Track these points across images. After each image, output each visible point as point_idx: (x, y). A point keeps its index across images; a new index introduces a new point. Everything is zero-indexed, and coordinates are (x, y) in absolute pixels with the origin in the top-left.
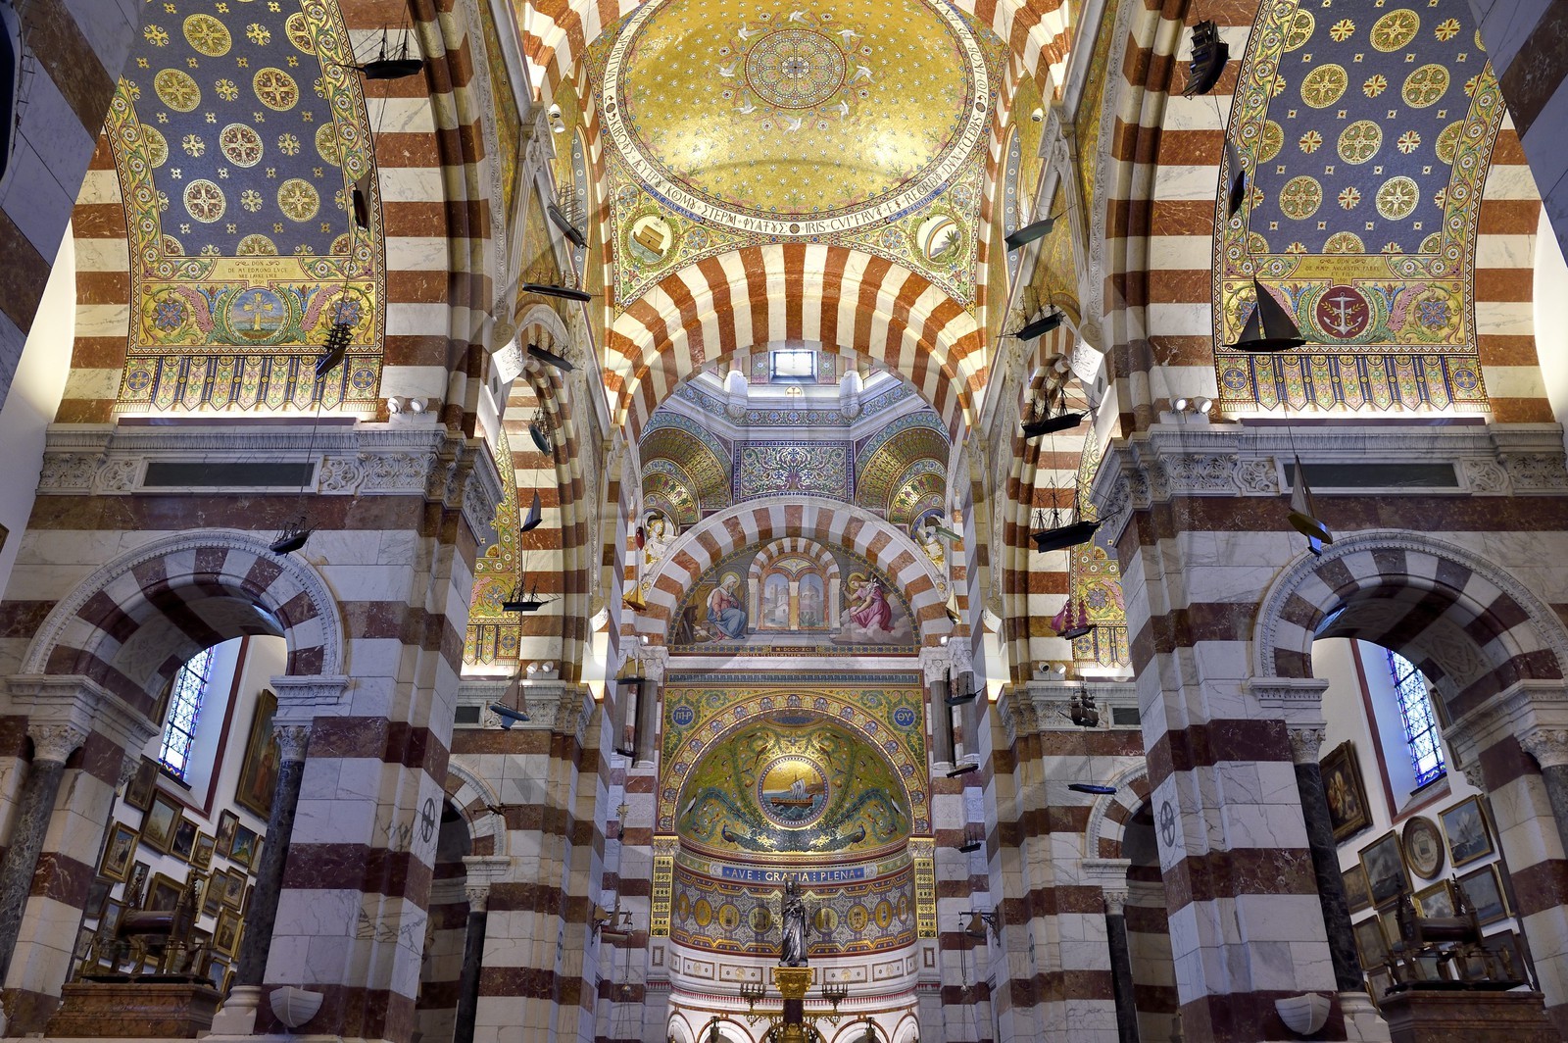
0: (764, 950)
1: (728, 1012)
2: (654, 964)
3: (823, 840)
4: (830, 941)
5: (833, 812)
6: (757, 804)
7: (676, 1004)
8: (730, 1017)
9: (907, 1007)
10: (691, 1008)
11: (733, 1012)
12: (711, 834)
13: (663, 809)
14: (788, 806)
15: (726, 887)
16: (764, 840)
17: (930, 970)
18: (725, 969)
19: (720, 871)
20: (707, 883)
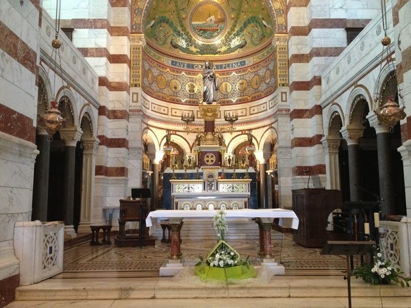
0: (194, 102)
1: (176, 131)
2: (133, 102)
3: (224, 49)
4: (227, 98)
5: (229, 33)
6: (189, 30)
7: (147, 125)
8: (177, 133)
9: (269, 125)
10: (156, 127)
11: (179, 131)
12: (165, 43)
13: (135, 19)
14: (205, 31)
15: (174, 71)
16: (193, 49)
17: (285, 103)
18: (174, 111)
19: (170, 62)
20: (163, 68)
